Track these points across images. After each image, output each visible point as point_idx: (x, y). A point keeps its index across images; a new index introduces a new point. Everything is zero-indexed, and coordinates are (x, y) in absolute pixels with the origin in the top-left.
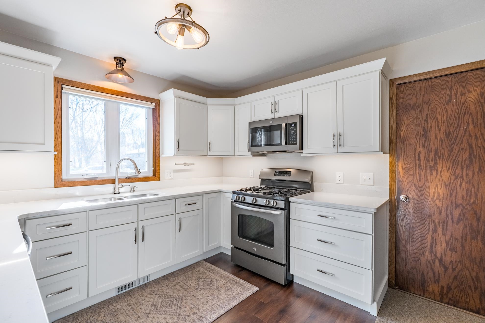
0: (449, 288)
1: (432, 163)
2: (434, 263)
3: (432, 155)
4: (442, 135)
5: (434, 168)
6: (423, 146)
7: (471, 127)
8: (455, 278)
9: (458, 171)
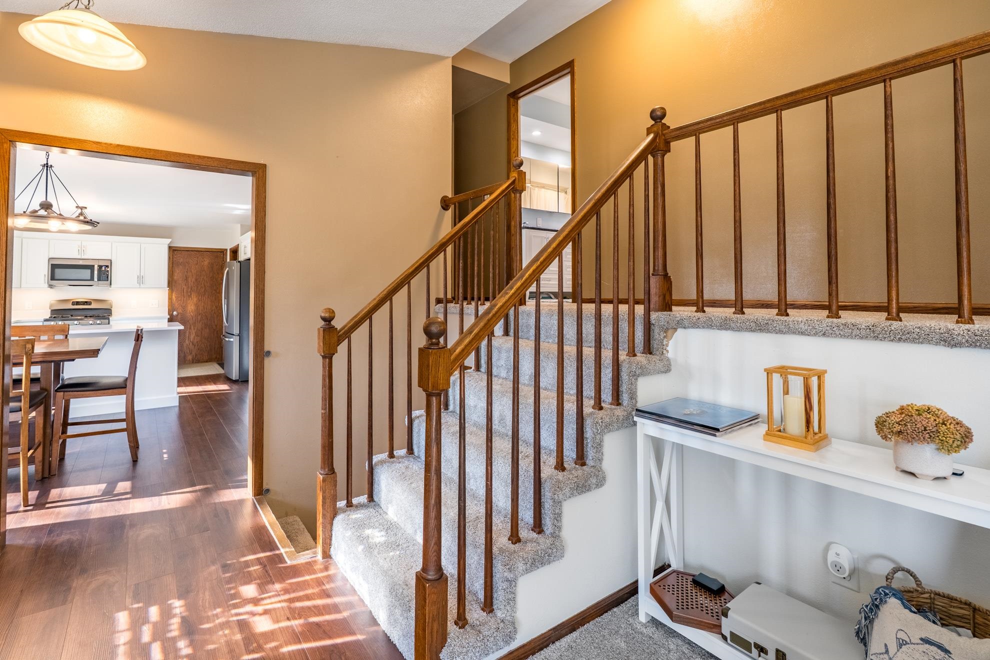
0: (196, 355)
1: (189, 294)
2: (190, 344)
3: (189, 290)
4: (194, 280)
5: (190, 296)
6: (186, 285)
7: (205, 277)
8: (199, 349)
9: (200, 297)
